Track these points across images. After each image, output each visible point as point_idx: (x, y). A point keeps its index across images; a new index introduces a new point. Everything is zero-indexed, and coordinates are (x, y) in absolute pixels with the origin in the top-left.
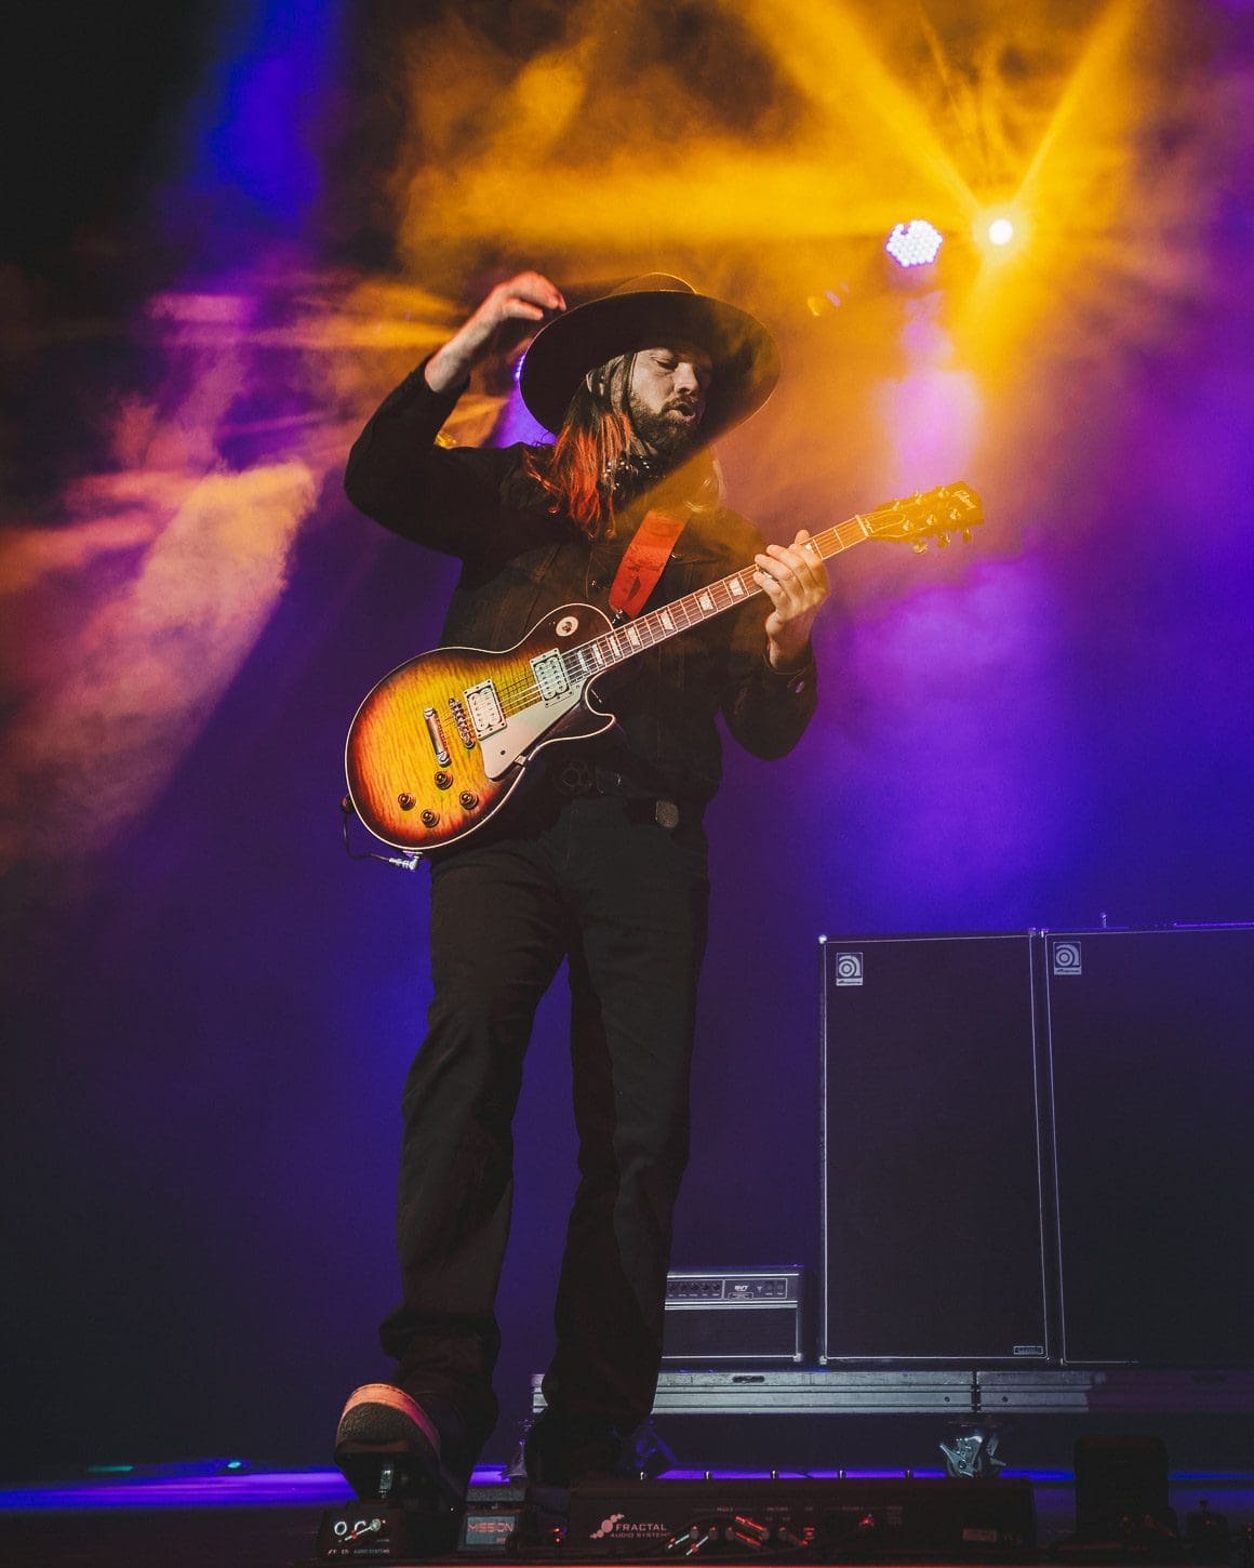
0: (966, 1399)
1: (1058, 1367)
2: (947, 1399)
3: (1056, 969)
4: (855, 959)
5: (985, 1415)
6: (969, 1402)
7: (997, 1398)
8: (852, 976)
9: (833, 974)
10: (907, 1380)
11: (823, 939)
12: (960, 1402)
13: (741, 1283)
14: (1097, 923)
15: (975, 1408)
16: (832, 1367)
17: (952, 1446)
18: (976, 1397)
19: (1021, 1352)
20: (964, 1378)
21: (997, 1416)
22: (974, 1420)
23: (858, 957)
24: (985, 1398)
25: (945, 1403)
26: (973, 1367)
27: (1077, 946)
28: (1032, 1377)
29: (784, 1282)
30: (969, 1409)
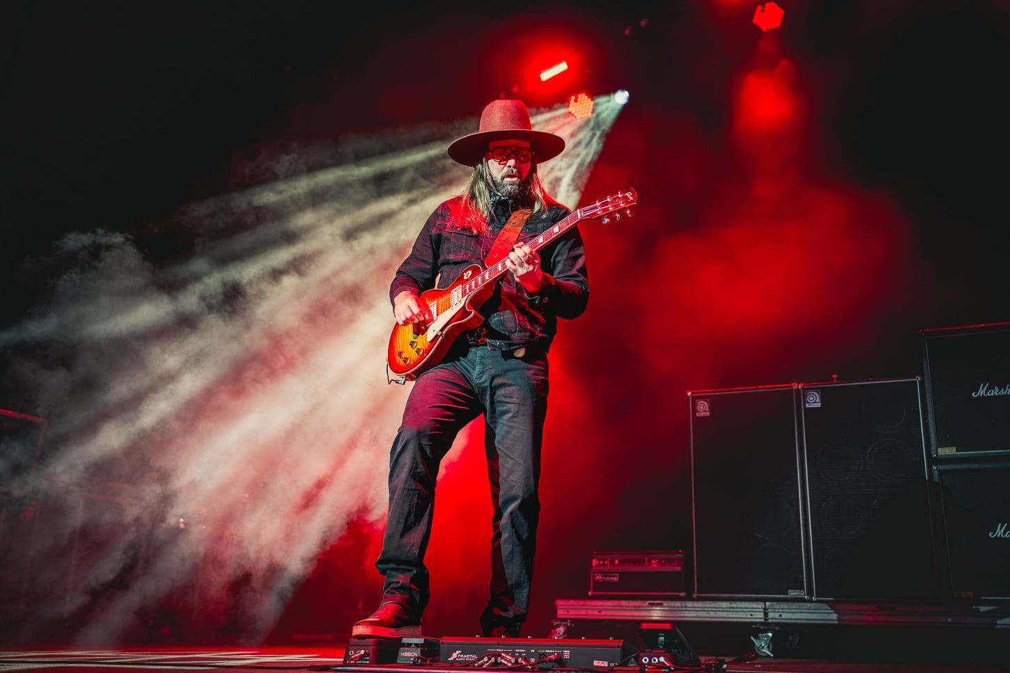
0: (761, 615)
1: (810, 601)
2: (752, 615)
3: (807, 404)
4: (705, 403)
5: (770, 624)
6: (763, 616)
7: (777, 615)
8: (705, 412)
9: (695, 411)
10: (732, 606)
11: (689, 394)
12: (759, 616)
13: (654, 559)
14: (831, 380)
15: (766, 620)
16: (699, 599)
17: (757, 638)
18: (766, 615)
19: (793, 593)
20: (760, 605)
21: (777, 624)
22: (766, 626)
23: (707, 402)
24: (771, 615)
25: (750, 617)
26: (765, 600)
27: (817, 392)
28: (795, 605)
29: (675, 559)
30: (763, 620)
